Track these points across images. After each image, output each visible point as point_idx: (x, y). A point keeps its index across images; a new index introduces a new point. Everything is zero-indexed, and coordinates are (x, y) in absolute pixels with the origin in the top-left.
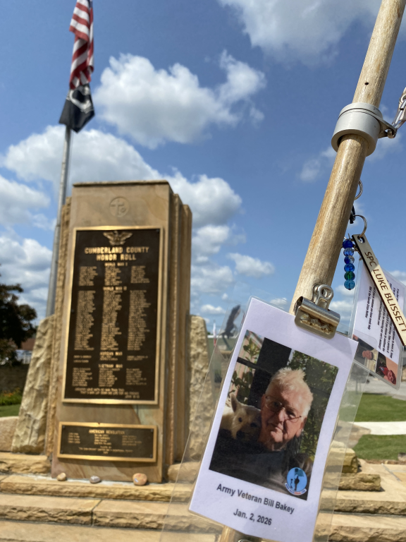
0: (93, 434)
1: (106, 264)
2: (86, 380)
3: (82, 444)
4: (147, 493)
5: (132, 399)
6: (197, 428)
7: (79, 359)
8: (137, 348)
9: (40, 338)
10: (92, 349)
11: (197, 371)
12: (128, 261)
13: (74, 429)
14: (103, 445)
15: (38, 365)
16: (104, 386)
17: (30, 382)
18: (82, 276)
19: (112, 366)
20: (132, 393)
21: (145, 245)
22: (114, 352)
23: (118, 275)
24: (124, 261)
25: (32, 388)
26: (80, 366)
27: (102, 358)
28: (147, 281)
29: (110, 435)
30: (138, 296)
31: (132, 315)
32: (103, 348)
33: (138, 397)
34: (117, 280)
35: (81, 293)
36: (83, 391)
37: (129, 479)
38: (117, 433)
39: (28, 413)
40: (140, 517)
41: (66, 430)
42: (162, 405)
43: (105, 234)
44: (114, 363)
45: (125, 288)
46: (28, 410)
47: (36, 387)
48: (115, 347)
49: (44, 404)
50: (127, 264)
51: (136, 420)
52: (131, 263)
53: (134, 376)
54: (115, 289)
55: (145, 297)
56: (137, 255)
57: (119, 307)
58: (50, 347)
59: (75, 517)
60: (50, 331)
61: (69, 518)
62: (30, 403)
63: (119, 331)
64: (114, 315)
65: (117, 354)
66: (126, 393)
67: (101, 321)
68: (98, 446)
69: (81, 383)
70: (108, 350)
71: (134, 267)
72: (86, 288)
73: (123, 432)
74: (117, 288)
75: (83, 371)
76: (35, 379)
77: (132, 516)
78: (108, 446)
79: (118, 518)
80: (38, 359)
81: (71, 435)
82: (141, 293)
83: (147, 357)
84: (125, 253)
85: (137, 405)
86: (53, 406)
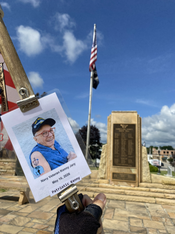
0: (120, 175)
1: (122, 133)
2: (118, 162)
3: (118, 177)
4: (135, 189)
6: (145, 174)
7: (116, 156)
10: (119, 154)
11: (145, 161)
13: (116, 173)
16: (122, 163)
17: (101, 161)
18: (115, 135)
19: (124, 158)
20: (130, 165)
21: (132, 128)
23: (125, 136)
27: (122, 156)
28: (132, 138)
29: (125, 175)
30: (130, 141)
31: (129, 146)
32: (122, 154)
35: (115, 140)
36: (117, 164)
37: (130, 186)
39: (102, 169)
41: (113, 174)
43: (121, 125)
45: (127, 139)
48: (125, 154)
49: (105, 167)
50: (127, 133)
51: (131, 172)
53: (130, 161)
54: (124, 139)
55: (132, 142)
56: (130, 131)
57: (125, 144)
60: (106, 149)
63: (126, 150)
64: (124, 146)
66: (128, 165)
67: (121, 147)
68: (122, 178)
71: (129, 134)
73: (128, 175)
75: (117, 159)
77: (134, 193)
78: (124, 178)
79: (130, 193)
83: (133, 157)
84: (126, 130)
85: (131, 168)
86: (109, 167)
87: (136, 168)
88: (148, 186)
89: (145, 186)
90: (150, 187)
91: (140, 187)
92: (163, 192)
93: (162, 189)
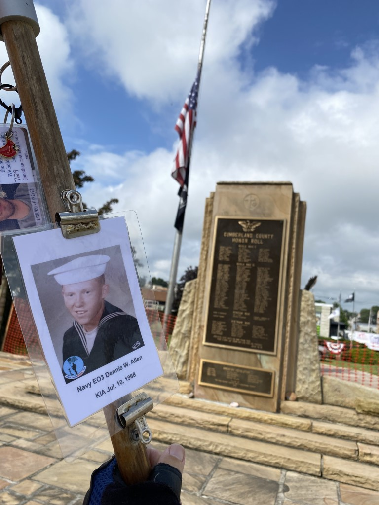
0: (226, 371)
1: (240, 246)
2: (222, 331)
3: (218, 376)
4: (266, 418)
5: (256, 348)
6: (304, 377)
7: (217, 314)
8: (261, 311)
9: (186, 296)
10: (227, 308)
11: (306, 334)
12: (257, 244)
13: (212, 365)
14: (233, 380)
15: (184, 315)
16: (235, 336)
17: (178, 327)
18: (221, 253)
19: (242, 322)
20: (256, 344)
21: (271, 233)
22: (244, 312)
23: (248, 254)
24: (253, 244)
25: (179, 332)
26: (218, 319)
27: (234, 316)
28: (271, 261)
29: (239, 373)
30: (264, 273)
31: (258, 286)
32: (235, 308)
33: (261, 347)
34: (248, 258)
35: (220, 266)
36: (219, 339)
37: (251, 407)
38: (245, 372)
39: (176, 349)
40: (263, 433)
41: (206, 365)
42: (279, 355)
43: (240, 223)
44: (244, 320)
45: (254, 265)
46: (175, 348)
47: (183, 331)
48: (244, 308)
49: (187, 344)
50: (255, 247)
51: (259, 365)
52: (259, 246)
53: (258, 332)
54: (245, 265)
55: (269, 273)
56: (264, 240)
57: (247, 279)
58: (193, 303)
59: (216, 427)
60: (193, 291)
61: (211, 426)
62: (178, 342)
63: (248, 297)
64: (245, 284)
65: (246, 314)
66: (252, 344)
67: (234, 288)
68: (229, 380)
69: (218, 332)
70: (239, 310)
71: (261, 250)
72: (224, 262)
73: (249, 372)
74: (247, 265)
75: (220, 323)
76: (181, 326)
77: (257, 432)
78: (237, 381)
79: (247, 431)
80: (184, 311)
81: (209, 369)
82: (266, 270)
83: (269, 319)
84: (254, 238)
85: (260, 354)
86: (196, 346)
87: (276, 356)
88: (307, 414)
89: (299, 413)
90: (316, 416)
91: (284, 413)
92: (352, 437)
93: (353, 426)
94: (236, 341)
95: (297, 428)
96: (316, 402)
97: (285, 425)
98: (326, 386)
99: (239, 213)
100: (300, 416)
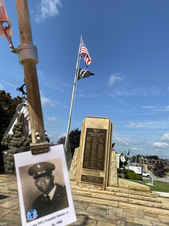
0: (89, 177)
3: (86, 179)
4: (101, 192)
6: (113, 179)
8: (100, 158)
9: (75, 153)
15: (75, 160)
16: (92, 166)
18: (87, 139)
22: (95, 158)
28: (103, 142)
29: (93, 178)
31: (99, 150)
33: (100, 170)
36: (86, 167)
37: (97, 189)
38: (95, 177)
40: (101, 196)
42: (105, 172)
44: (95, 161)
46: (72, 170)
47: (74, 165)
52: (99, 137)
53: (99, 165)
56: (101, 135)
58: (78, 155)
61: (85, 195)
66: (97, 169)
68: (90, 180)
69: (86, 165)
74: (96, 143)
76: (74, 163)
77: (99, 196)
78: (92, 181)
79: (96, 196)
80: (75, 158)
81: (83, 177)
82: (102, 145)
84: (98, 134)
85: (100, 172)
86: (79, 170)
88: (114, 190)
90: (116, 191)
91: (107, 190)
92: (127, 196)
93: (127, 193)
94: (92, 168)
95: (111, 195)
96: (116, 187)
97: (107, 194)
98: (119, 181)
99: (93, 126)
100: (112, 191)
